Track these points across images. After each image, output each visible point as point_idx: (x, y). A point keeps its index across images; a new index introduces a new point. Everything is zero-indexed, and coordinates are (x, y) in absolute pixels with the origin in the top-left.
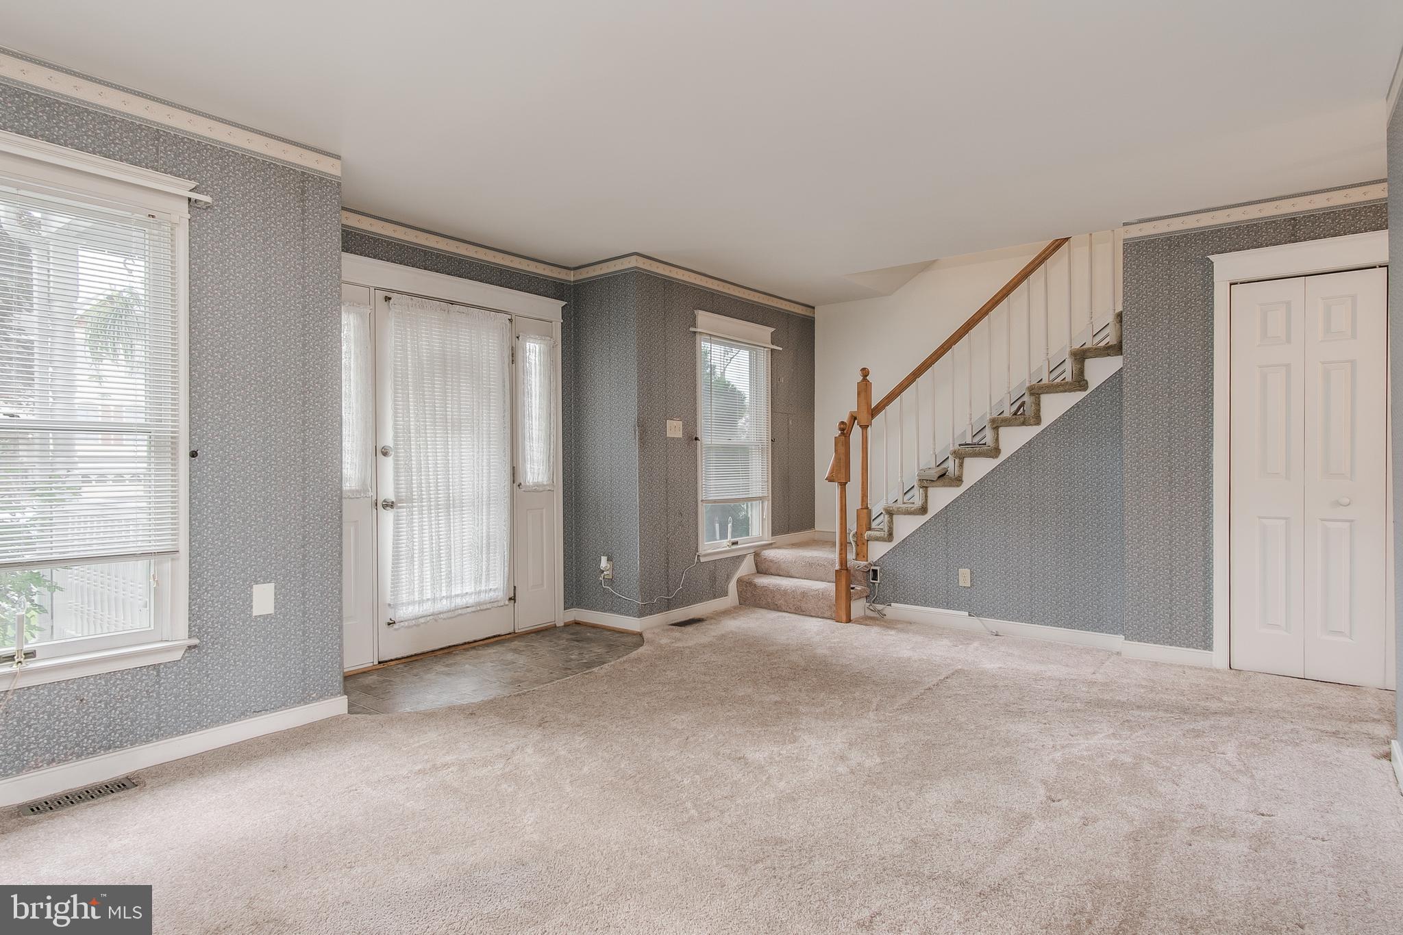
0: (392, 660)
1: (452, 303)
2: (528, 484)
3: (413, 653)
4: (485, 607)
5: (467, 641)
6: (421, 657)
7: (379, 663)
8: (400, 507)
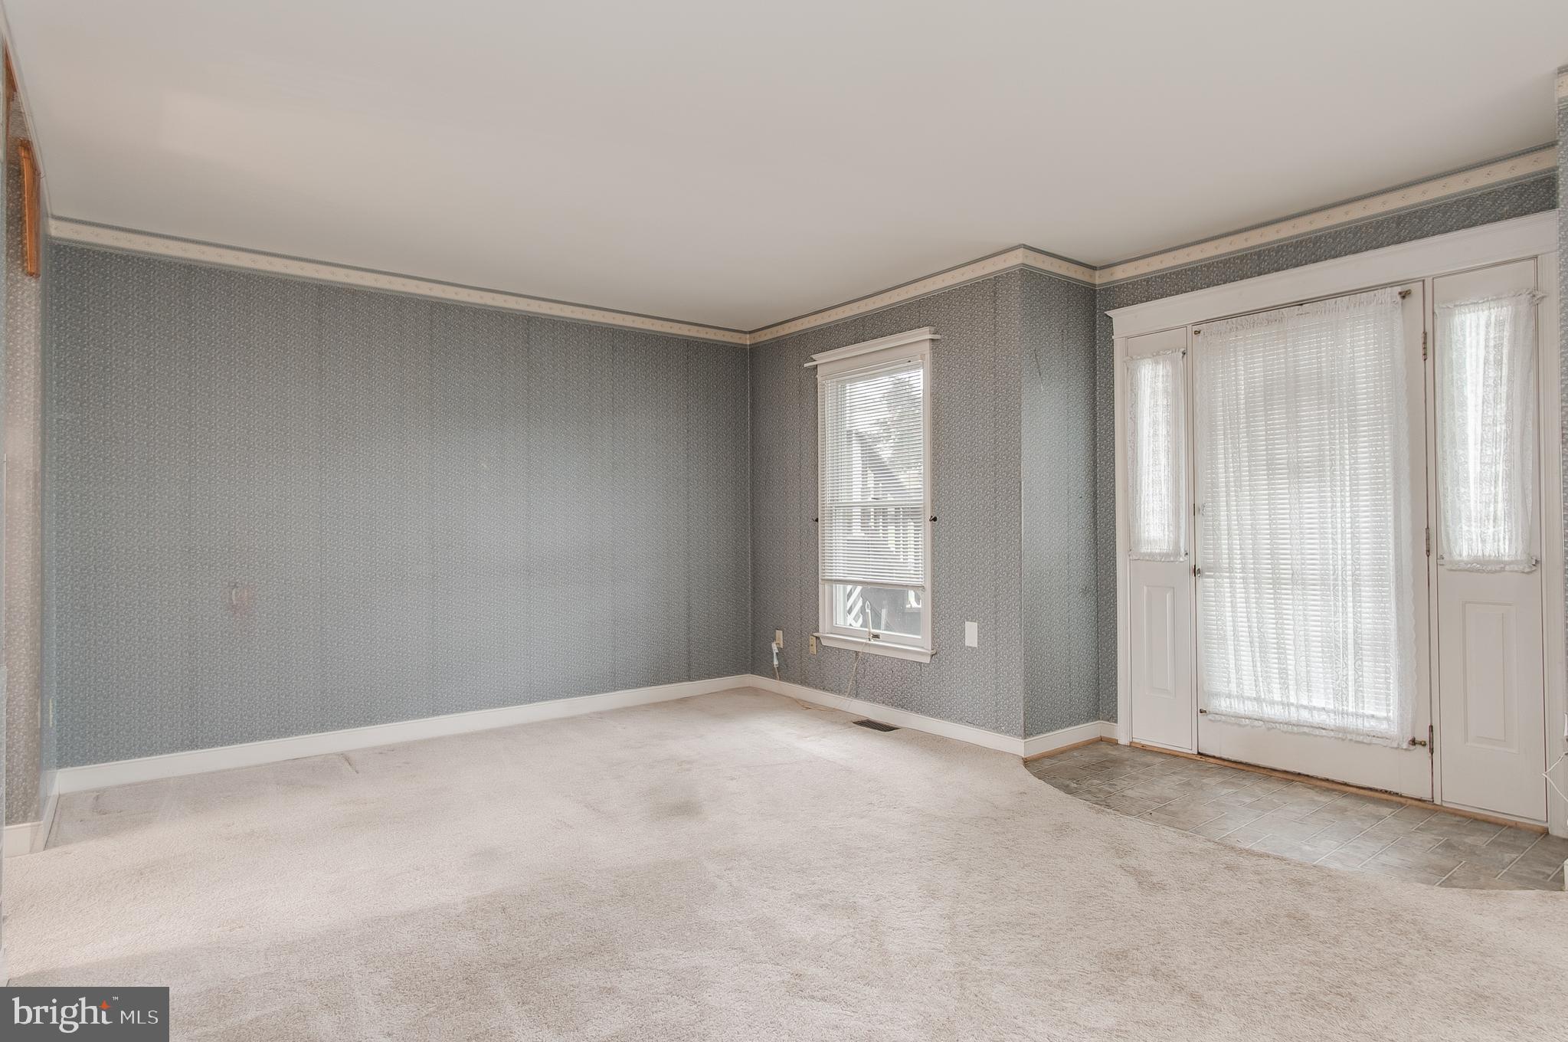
0: (1214, 757)
1: (1301, 304)
2: (1458, 558)
3: (1244, 760)
4: (1361, 738)
5: (1330, 778)
6: (1250, 769)
7: (1199, 753)
8: (1209, 577)
